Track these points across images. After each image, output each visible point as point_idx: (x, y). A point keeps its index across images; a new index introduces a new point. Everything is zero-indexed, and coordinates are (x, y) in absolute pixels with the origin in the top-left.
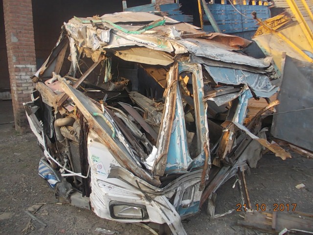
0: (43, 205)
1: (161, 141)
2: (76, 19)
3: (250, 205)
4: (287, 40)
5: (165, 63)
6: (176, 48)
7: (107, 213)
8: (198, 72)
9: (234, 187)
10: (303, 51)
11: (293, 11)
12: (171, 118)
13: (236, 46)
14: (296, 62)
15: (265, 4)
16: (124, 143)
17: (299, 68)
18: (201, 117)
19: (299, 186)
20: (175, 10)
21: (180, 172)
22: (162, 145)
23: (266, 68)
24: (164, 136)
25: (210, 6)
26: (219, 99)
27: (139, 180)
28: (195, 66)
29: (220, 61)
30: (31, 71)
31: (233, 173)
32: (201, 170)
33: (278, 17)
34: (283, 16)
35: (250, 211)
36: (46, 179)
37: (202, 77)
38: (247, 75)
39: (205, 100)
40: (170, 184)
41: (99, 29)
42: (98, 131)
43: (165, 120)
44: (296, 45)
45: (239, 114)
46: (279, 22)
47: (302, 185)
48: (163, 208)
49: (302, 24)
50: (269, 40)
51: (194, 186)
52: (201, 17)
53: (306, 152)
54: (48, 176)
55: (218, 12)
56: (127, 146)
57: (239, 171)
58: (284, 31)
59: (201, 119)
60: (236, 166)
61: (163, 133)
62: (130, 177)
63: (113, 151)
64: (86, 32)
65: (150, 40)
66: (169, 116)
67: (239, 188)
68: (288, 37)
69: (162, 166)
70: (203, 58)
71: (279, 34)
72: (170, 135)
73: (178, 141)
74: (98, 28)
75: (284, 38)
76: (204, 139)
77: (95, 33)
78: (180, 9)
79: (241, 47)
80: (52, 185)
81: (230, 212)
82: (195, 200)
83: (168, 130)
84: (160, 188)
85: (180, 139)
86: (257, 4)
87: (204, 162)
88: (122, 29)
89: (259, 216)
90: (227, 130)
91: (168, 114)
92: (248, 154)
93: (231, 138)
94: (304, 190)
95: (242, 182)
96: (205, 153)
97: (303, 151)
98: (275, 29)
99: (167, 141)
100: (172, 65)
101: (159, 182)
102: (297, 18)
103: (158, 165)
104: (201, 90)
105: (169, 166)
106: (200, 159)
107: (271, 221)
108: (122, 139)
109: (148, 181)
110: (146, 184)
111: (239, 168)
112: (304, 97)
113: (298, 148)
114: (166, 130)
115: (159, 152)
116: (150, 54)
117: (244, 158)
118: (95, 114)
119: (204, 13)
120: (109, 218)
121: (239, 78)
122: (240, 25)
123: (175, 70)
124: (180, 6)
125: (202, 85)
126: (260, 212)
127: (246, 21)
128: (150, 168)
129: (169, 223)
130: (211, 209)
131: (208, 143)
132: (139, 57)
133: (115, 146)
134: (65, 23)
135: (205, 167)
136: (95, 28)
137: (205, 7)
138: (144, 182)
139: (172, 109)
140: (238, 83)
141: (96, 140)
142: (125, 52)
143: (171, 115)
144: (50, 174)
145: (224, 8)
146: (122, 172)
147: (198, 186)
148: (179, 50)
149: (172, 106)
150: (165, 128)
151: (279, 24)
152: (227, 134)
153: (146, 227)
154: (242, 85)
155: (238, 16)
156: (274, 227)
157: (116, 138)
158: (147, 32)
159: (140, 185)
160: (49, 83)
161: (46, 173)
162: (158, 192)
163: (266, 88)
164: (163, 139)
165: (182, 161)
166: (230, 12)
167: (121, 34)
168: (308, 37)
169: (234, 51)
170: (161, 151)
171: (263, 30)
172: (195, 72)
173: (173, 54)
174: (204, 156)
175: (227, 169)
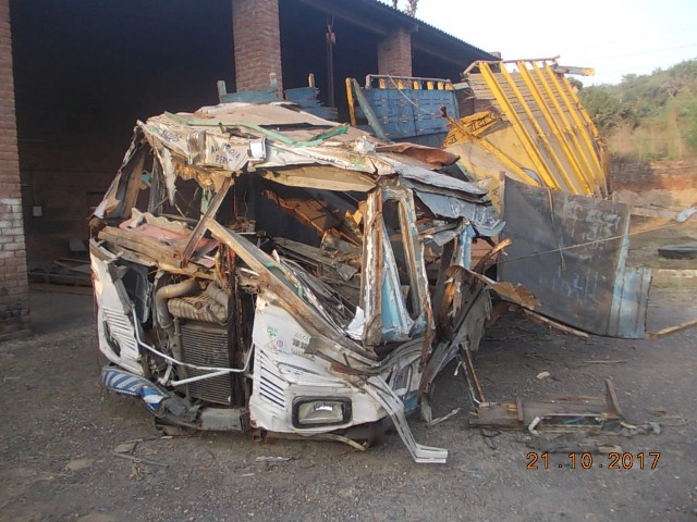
0: (138, 442)
1: (367, 298)
2: (170, 117)
3: (482, 397)
4: (496, 152)
5: (362, 188)
6: (379, 167)
7: (287, 421)
8: (408, 200)
9: (456, 373)
10: (523, 168)
11: (502, 105)
12: (377, 265)
13: (436, 163)
14: (520, 186)
15: (448, 87)
16: (316, 304)
17: (525, 195)
18: (415, 262)
19: (541, 375)
20: (311, 99)
21: (400, 339)
22: (371, 304)
23: (481, 196)
24: (371, 291)
25: (366, 93)
26: (437, 236)
27: (348, 352)
28: (403, 191)
29: (431, 185)
30: (11, 212)
31: (453, 354)
32: (422, 339)
33: (480, 115)
34: (487, 113)
35: (484, 405)
36: (140, 396)
37: (413, 207)
38: (463, 205)
39: (420, 238)
40: (388, 357)
41: (235, 138)
42: (277, 290)
43: (369, 269)
44: (511, 160)
45: (464, 258)
46: (483, 123)
47: (546, 374)
48: (380, 392)
49: (516, 126)
50: (470, 152)
51: (410, 365)
52: (352, 111)
53: (547, 320)
54: (142, 389)
55: (376, 103)
56: (320, 308)
57: (461, 350)
58: (489, 137)
59: (417, 266)
60: (455, 344)
61: (368, 288)
62: (334, 350)
63: (303, 317)
64: (205, 139)
65: (336, 155)
66: (374, 263)
67: (464, 374)
68: (497, 146)
69: (375, 331)
70: (413, 181)
71: (484, 142)
72: (380, 288)
73: (392, 297)
74: (232, 135)
75: (491, 148)
76: (423, 294)
77: (227, 142)
78: (318, 97)
79: (443, 165)
80: (152, 405)
81: (455, 412)
82: (412, 390)
83: (377, 282)
84: (378, 361)
85: (395, 294)
86: (436, 87)
87: (426, 326)
88: (281, 138)
89: (498, 409)
90: (451, 280)
91: (372, 260)
92: (468, 328)
93: (459, 290)
94: (550, 380)
95: (468, 364)
96: (426, 313)
97: (543, 318)
98: (475, 133)
99: (377, 298)
100: (371, 191)
101: (374, 354)
102: (509, 116)
103: (370, 332)
104: (413, 225)
105: (385, 331)
106: (421, 321)
107: (516, 413)
108: (313, 299)
109: (359, 352)
110: (359, 357)
111: (460, 345)
112: (536, 239)
113: (536, 315)
114: (373, 282)
115: (368, 314)
116: (336, 175)
117: (463, 332)
118: (269, 265)
119: (356, 104)
120: (289, 429)
121: (455, 209)
122: (411, 124)
123: (377, 197)
124: (317, 92)
125: (415, 219)
126: (499, 405)
127: (420, 117)
128: (357, 338)
129: (391, 414)
130: (427, 412)
131: (429, 300)
132: (312, 180)
133: (305, 309)
134: (140, 123)
135: (429, 334)
136: (228, 135)
137: (359, 94)
138: (355, 355)
139: (378, 253)
140: (456, 216)
141: (275, 303)
142: (288, 173)
143: (377, 261)
144: (146, 387)
145: (385, 95)
146: (324, 343)
147: (418, 365)
148: (383, 170)
149: (378, 249)
150: (370, 280)
151: (482, 126)
152: (449, 287)
153: (342, 439)
154: (460, 220)
155: (407, 108)
156: (521, 419)
157: (306, 299)
158: (327, 143)
159: (349, 359)
160: (130, 227)
161: (138, 385)
162: (376, 368)
163: (487, 223)
164: (371, 295)
165: (402, 324)
166: (395, 103)
167: (283, 146)
168: (528, 146)
169: (435, 170)
170: (371, 312)
171: (458, 136)
172: (403, 200)
173: (374, 176)
174: (426, 318)
175: (446, 345)
